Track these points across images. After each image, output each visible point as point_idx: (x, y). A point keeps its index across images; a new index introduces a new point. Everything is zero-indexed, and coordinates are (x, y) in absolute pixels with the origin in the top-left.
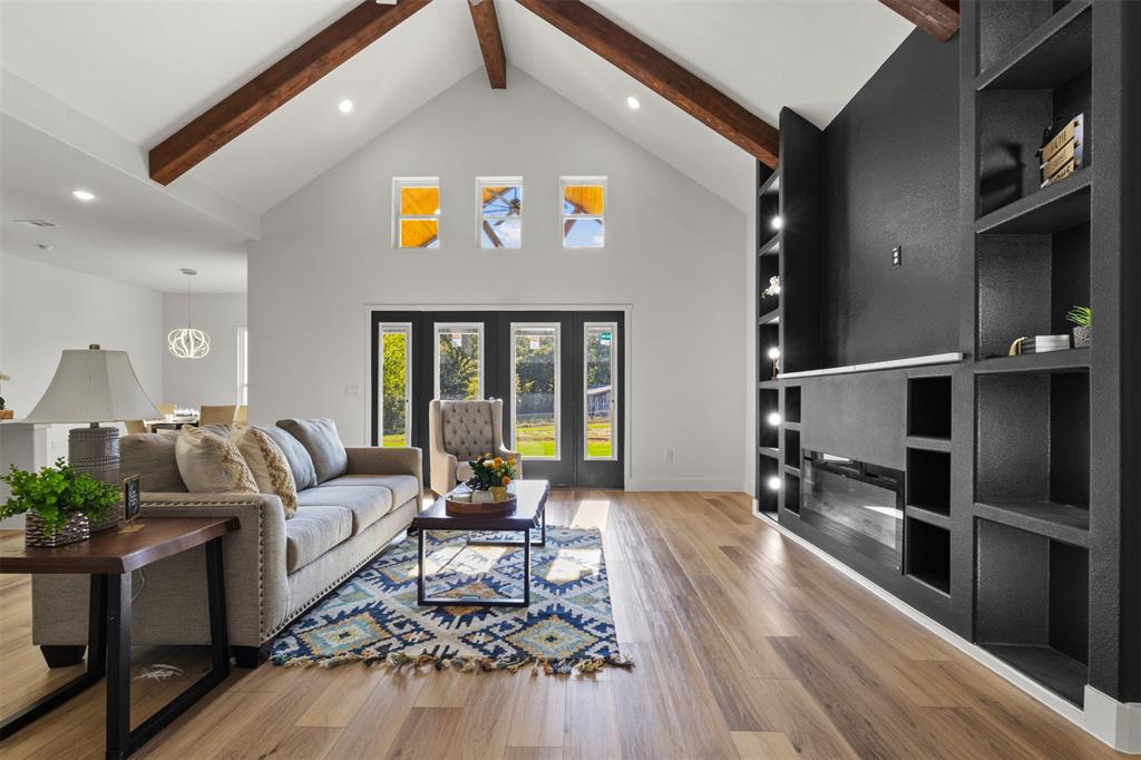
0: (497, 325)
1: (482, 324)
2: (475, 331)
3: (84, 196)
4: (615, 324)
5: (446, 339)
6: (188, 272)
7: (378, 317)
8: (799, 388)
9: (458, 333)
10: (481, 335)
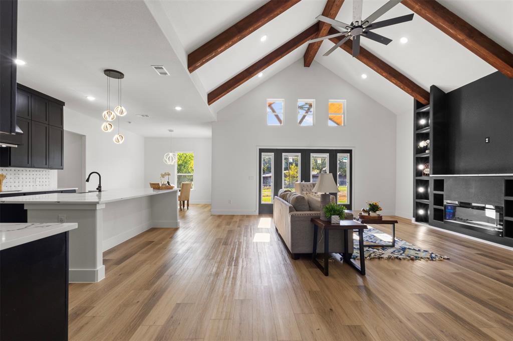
0: (306, 154)
1: (300, 154)
2: (297, 156)
3: (178, 108)
4: (349, 154)
5: (286, 159)
6: (171, 131)
7: (261, 151)
8: (443, 180)
9: (291, 157)
10: (299, 158)
